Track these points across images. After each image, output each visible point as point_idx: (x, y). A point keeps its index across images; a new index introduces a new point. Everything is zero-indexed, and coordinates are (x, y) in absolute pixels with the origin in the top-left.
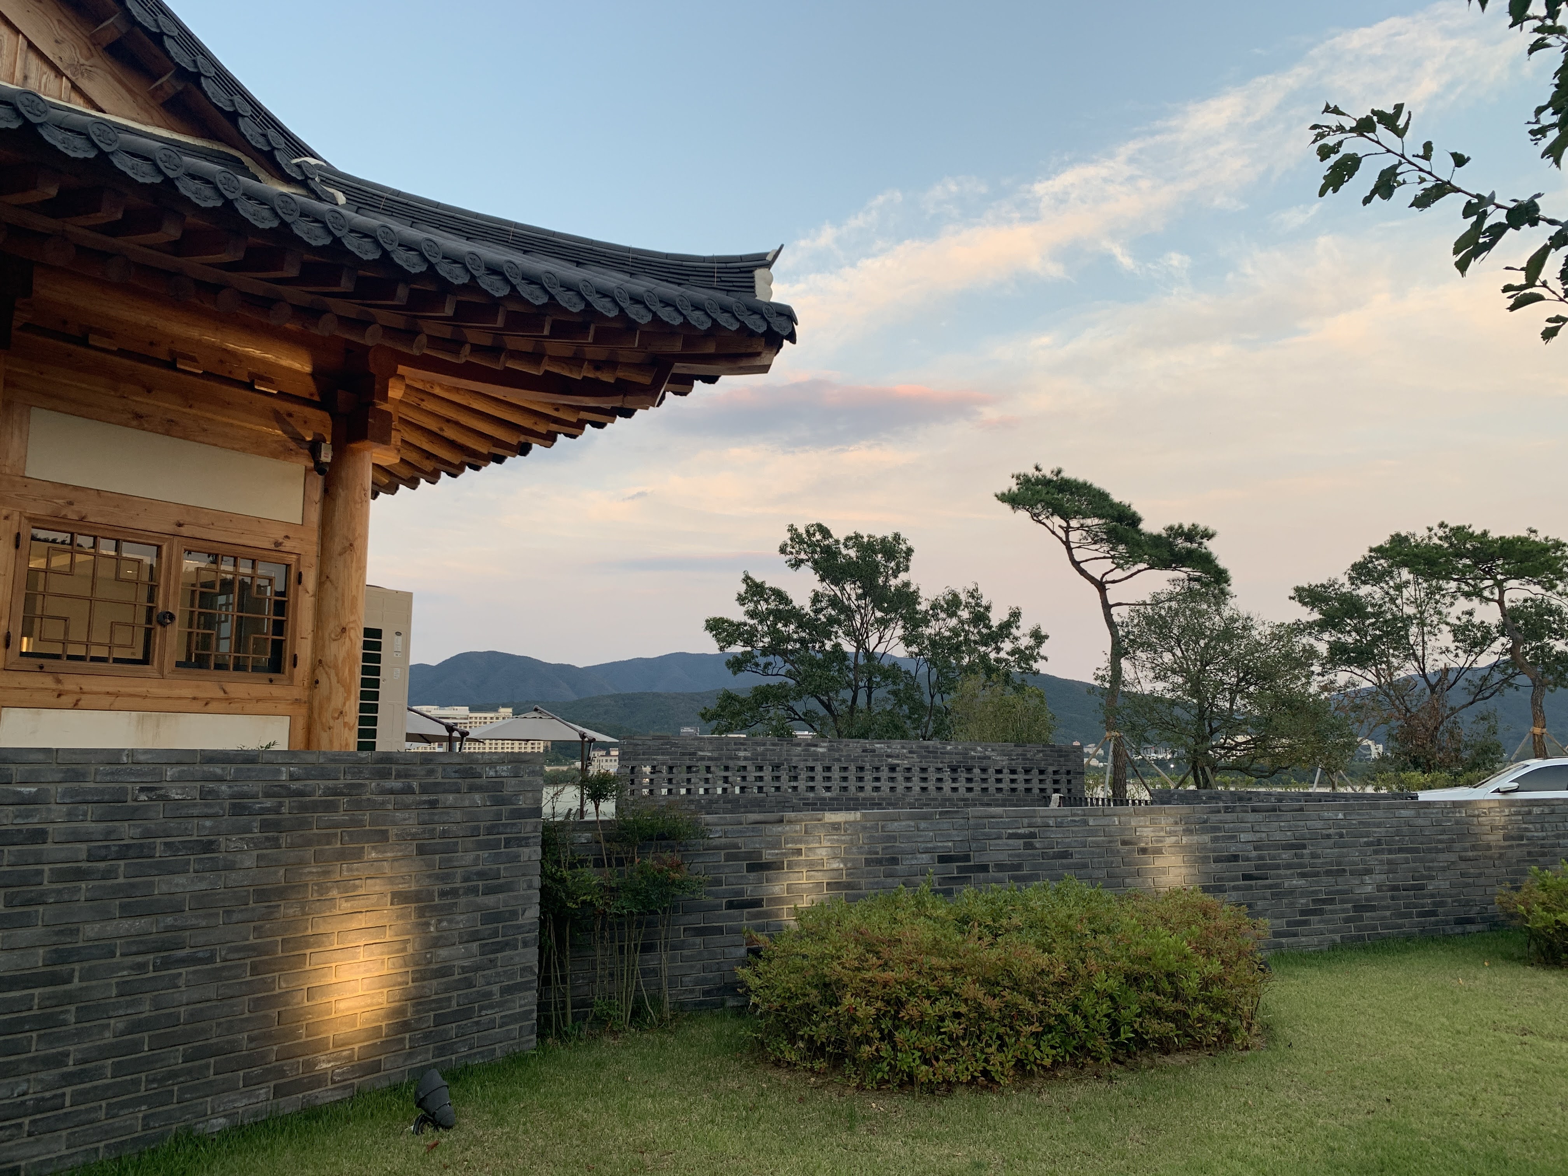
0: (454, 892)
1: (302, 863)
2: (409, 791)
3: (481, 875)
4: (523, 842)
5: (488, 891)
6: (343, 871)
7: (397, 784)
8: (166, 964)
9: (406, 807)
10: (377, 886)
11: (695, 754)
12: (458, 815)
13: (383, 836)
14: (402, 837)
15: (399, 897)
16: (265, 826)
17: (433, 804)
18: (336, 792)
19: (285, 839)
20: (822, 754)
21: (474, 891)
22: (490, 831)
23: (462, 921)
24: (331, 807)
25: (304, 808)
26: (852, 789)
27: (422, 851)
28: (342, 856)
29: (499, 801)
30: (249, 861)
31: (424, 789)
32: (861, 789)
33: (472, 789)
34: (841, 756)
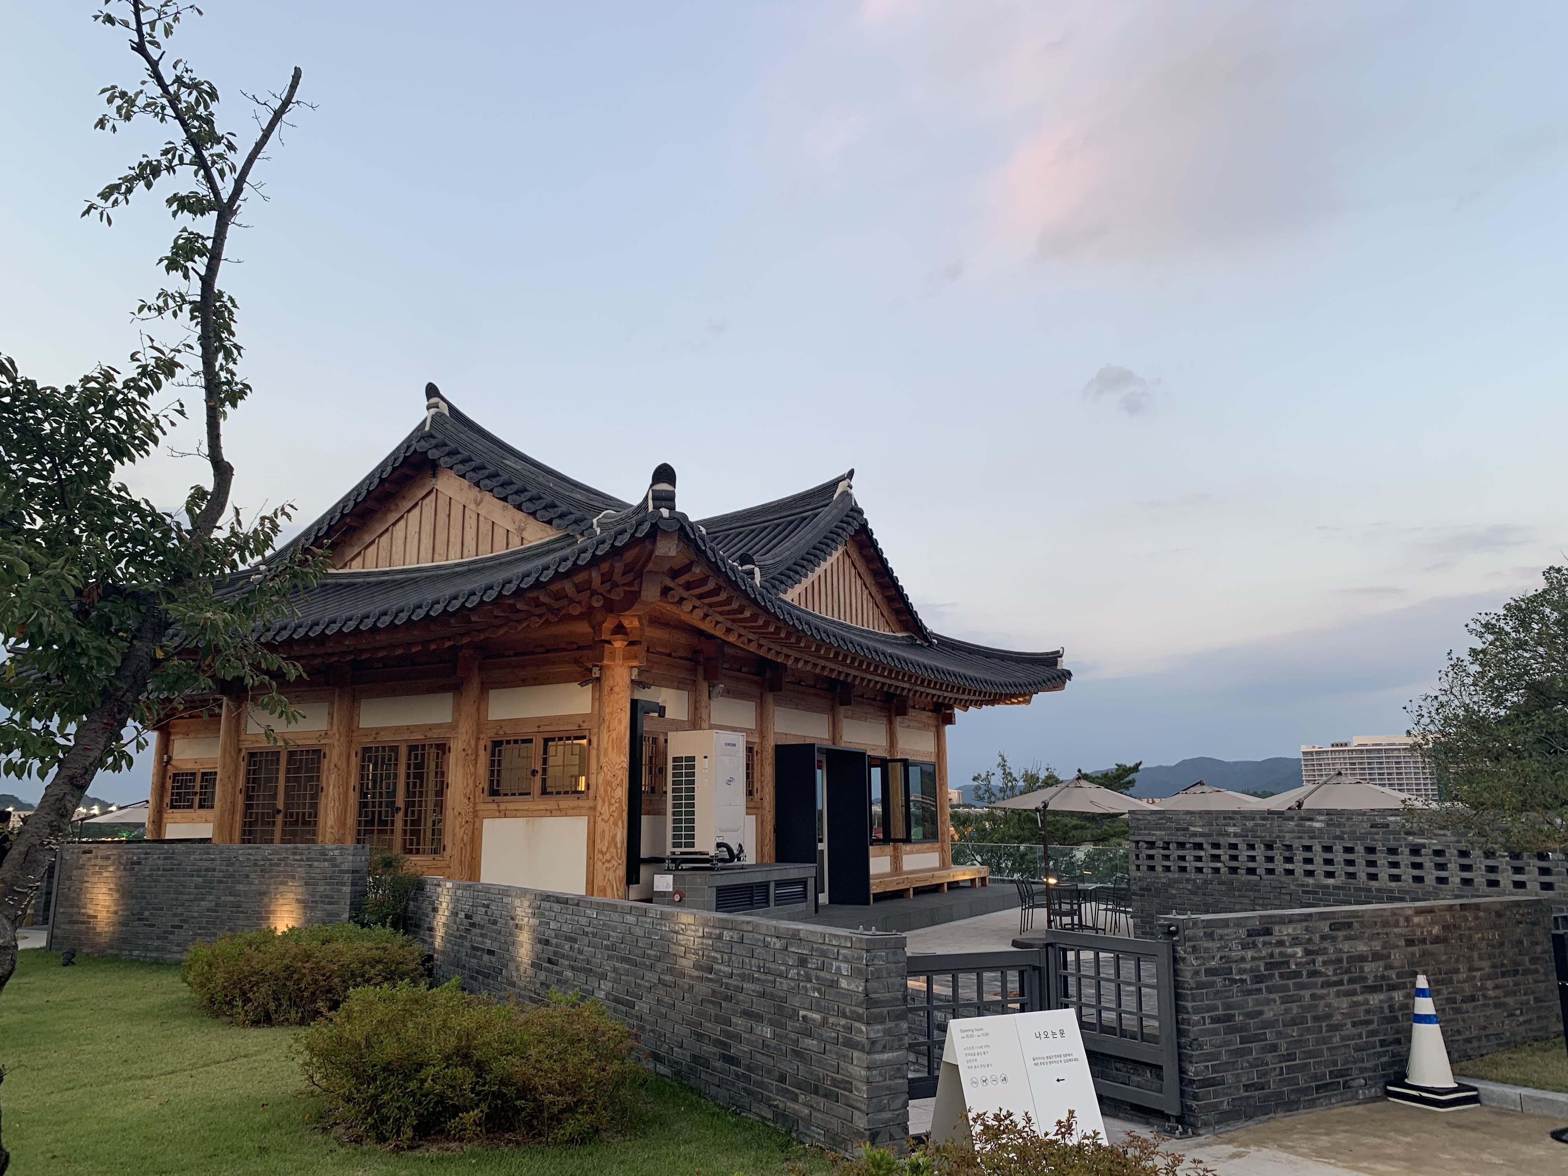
0: (316, 902)
1: (270, 884)
2: (302, 860)
3: (326, 896)
4: (344, 884)
5: (330, 903)
6: (282, 888)
7: (298, 857)
8: (237, 912)
9: (301, 866)
10: (291, 895)
11: (1187, 829)
12: (318, 871)
13: (293, 877)
14: (300, 878)
15: (298, 901)
16: (262, 871)
17: (310, 866)
18: (279, 860)
19: (267, 875)
20: (1319, 829)
21: (323, 902)
22: (331, 878)
23: (319, 914)
24: (279, 865)
25: (271, 865)
26: (1362, 876)
27: (306, 884)
28: (282, 883)
29: (334, 866)
30: (256, 882)
31: (308, 860)
32: (1373, 877)
33: (325, 860)
34: (1343, 833)
